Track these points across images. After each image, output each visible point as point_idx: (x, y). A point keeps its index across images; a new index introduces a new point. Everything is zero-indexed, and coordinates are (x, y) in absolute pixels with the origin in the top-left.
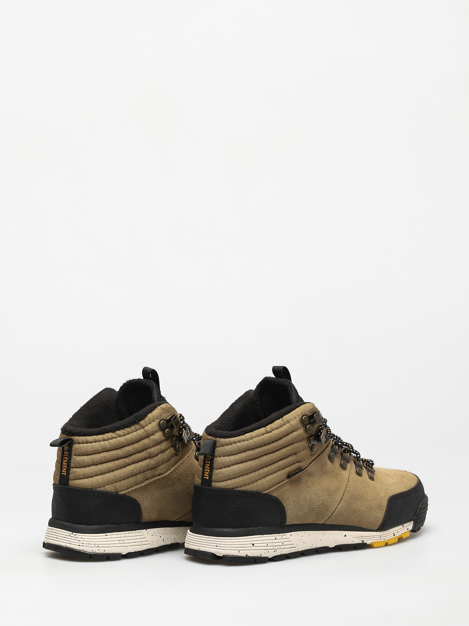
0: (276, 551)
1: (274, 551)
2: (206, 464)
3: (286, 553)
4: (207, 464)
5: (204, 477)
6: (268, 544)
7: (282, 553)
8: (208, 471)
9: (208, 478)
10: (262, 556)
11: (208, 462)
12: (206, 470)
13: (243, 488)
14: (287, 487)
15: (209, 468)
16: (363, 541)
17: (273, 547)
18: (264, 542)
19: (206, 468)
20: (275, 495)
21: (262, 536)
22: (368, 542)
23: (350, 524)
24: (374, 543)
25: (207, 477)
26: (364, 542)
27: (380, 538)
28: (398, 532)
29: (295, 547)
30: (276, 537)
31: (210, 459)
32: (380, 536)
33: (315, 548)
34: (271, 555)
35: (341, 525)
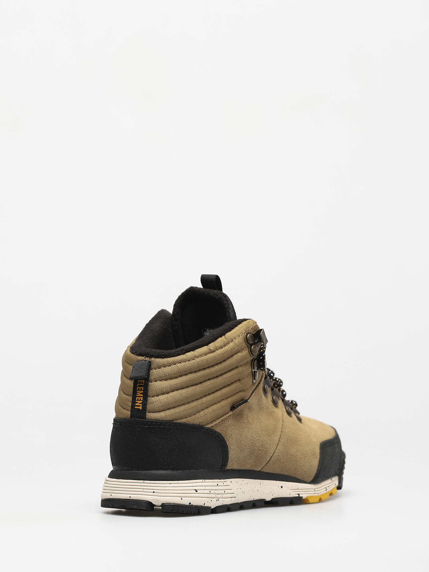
0: (219, 500)
1: (217, 500)
2: (137, 391)
3: (227, 504)
4: (140, 390)
5: (136, 407)
6: (210, 491)
7: (225, 503)
8: (140, 399)
9: (141, 408)
10: (205, 505)
11: (140, 388)
12: (138, 398)
13: (184, 421)
14: (230, 422)
15: (142, 395)
16: (299, 494)
17: (216, 495)
18: (207, 488)
19: (137, 395)
20: (218, 430)
21: (204, 480)
22: (304, 496)
23: (286, 473)
24: (309, 497)
25: (139, 406)
26: (300, 496)
27: (314, 492)
28: (329, 487)
29: (235, 497)
30: (218, 483)
31: (143, 384)
32: (314, 490)
33: (253, 500)
34: (213, 504)
35: (277, 474)
